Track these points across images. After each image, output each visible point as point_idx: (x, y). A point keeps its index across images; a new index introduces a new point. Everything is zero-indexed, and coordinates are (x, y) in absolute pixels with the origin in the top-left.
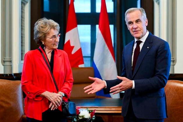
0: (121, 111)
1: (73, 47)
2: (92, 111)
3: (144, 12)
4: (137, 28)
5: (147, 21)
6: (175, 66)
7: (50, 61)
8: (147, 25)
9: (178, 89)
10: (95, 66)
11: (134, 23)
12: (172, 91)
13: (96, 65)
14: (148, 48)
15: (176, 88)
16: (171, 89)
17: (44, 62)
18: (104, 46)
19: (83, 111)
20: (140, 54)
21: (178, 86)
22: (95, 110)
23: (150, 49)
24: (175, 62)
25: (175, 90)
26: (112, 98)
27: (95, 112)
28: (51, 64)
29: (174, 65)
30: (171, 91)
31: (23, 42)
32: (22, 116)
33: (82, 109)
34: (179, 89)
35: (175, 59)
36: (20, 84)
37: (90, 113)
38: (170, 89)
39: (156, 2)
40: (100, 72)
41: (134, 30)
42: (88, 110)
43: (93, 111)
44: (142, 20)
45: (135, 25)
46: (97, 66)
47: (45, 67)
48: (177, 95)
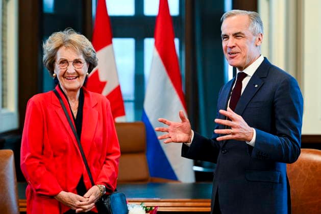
0: (210, 208)
1: (104, 84)
2: (151, 207)
4: (234, 47)
9: (314, 166)
10: (147, 119)
11: (231, 37)
12: (305, 169)
14: (256, 86)
15: (312, 164)
16: (303, 165)
17: (63, 118)
18: (165, 81)
19: (135, 207)
20: (240, 99)
21: (315, 161)
22: (157, 207)
23: (260, 89)
25: (309, 168)
26: (180, 182)
27: (158, 210)
30: (302, 170)
31: (4, 71)
33: (133, 204)
34: (316, 166)
36: (11, 155)
37: (147, 212)
38: (300, 165)
42: (144, 207)
43: (153, 208)
47: (66, 129)
48: (313, 177)
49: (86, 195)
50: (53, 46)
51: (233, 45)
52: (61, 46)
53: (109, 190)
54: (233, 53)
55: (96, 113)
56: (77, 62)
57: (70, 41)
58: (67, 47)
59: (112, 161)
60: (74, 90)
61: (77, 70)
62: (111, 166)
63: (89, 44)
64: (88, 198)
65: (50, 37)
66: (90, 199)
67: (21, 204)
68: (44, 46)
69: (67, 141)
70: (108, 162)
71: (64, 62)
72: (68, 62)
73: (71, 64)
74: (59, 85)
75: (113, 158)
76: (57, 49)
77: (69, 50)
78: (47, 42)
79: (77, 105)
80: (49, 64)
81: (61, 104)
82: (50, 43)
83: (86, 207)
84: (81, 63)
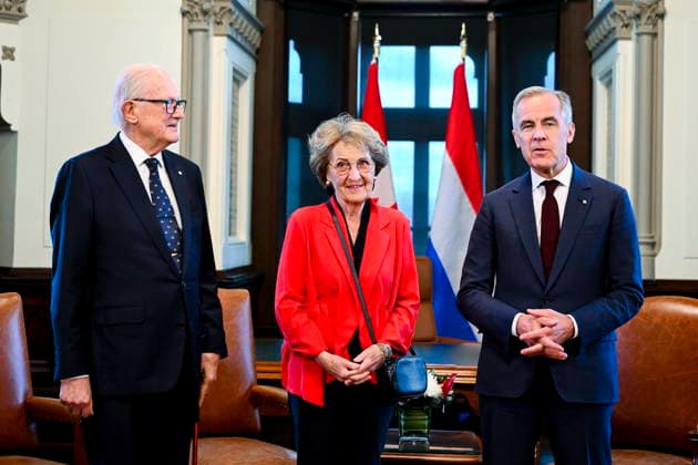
2: (445, 377)
3: (568, 101)
4: (543, 139)
5: (573, 131)
6: (657, 259)
7: (354, 240)
8: (570, 140)
9: (686, 321)
11: (538, 124)
12: (671, 327)
13: (437, 251)
18: (461, 199)
22: (454, 375)
24: (657, 246)
25: (678, 323)
27: (455, 382)
28: (358, 250)
29: (654, 255)
30: (666, 327)
32: (251, 386)
35: (656, 239)
36: (245, 298)
37: (439, 382)
39: (601, 79)
40: (447, 270)
41: (535, 145)
42: (435, 375)
43: (449, 378)
44: (561, 122)
45: (539, 132)
46: (441, 256)
48: (683, 336)
49: (357, 359)
50: (327, 142)
51: (543, 136)
52: (337, 141)
53: (398, 352)
54: (543, 150)
55: (386, 237)
56: (362, 162)
57: (349, 134)
58: (347, 143)
59: (406, 308)
60: (356, 204)
61: (364, 175)
62: (404, 317)
63: (376, 135)
64: (360, 363)
65: (318, 129)
66: (363, 366)
67: (259, 368)
68: (310, 141)
69: (338, 276)
70: (400, 310)
71: (343, 163)
72: (349, 164)
73: (354, 167)
74: (335, 197)
75: (406, 303)
76: (333, 145)
77: (350, 146)
78: (315, 135)
79: (358, 225)
80: (320, 168)
81: (334, 222)
82: (319, 136)
83: (356, 377)
84: (367, 163)
